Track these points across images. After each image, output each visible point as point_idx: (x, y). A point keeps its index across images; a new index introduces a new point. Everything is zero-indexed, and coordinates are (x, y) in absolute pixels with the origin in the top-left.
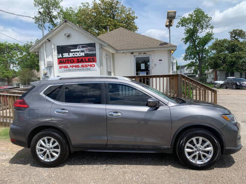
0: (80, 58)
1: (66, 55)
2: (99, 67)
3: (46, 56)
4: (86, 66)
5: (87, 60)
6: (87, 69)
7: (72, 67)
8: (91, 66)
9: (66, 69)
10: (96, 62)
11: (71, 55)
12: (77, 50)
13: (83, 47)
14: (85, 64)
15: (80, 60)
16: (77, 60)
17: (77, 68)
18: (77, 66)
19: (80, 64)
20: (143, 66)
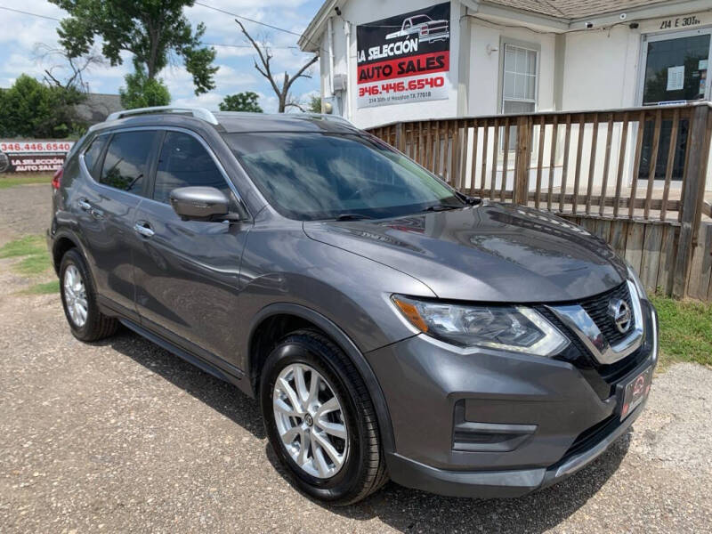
0: (407, 60)
1: (375, 53)
2: (455, 87)
3: (334, 59)
4: (421, 84)
5: (423, 65)
6: (423, 95)
7: (387, 88)
8: (433, 83)
9: (373, 97)
10: (447, 69)
11: (387, 51)
12: (403, 33)
13: (416, 22)
14: (416, 78)
15: (405, 67)
16: (400, 65)
17: (398, 94)
18: (398, 87)
19: (406, 80)
20: (676, 78)
